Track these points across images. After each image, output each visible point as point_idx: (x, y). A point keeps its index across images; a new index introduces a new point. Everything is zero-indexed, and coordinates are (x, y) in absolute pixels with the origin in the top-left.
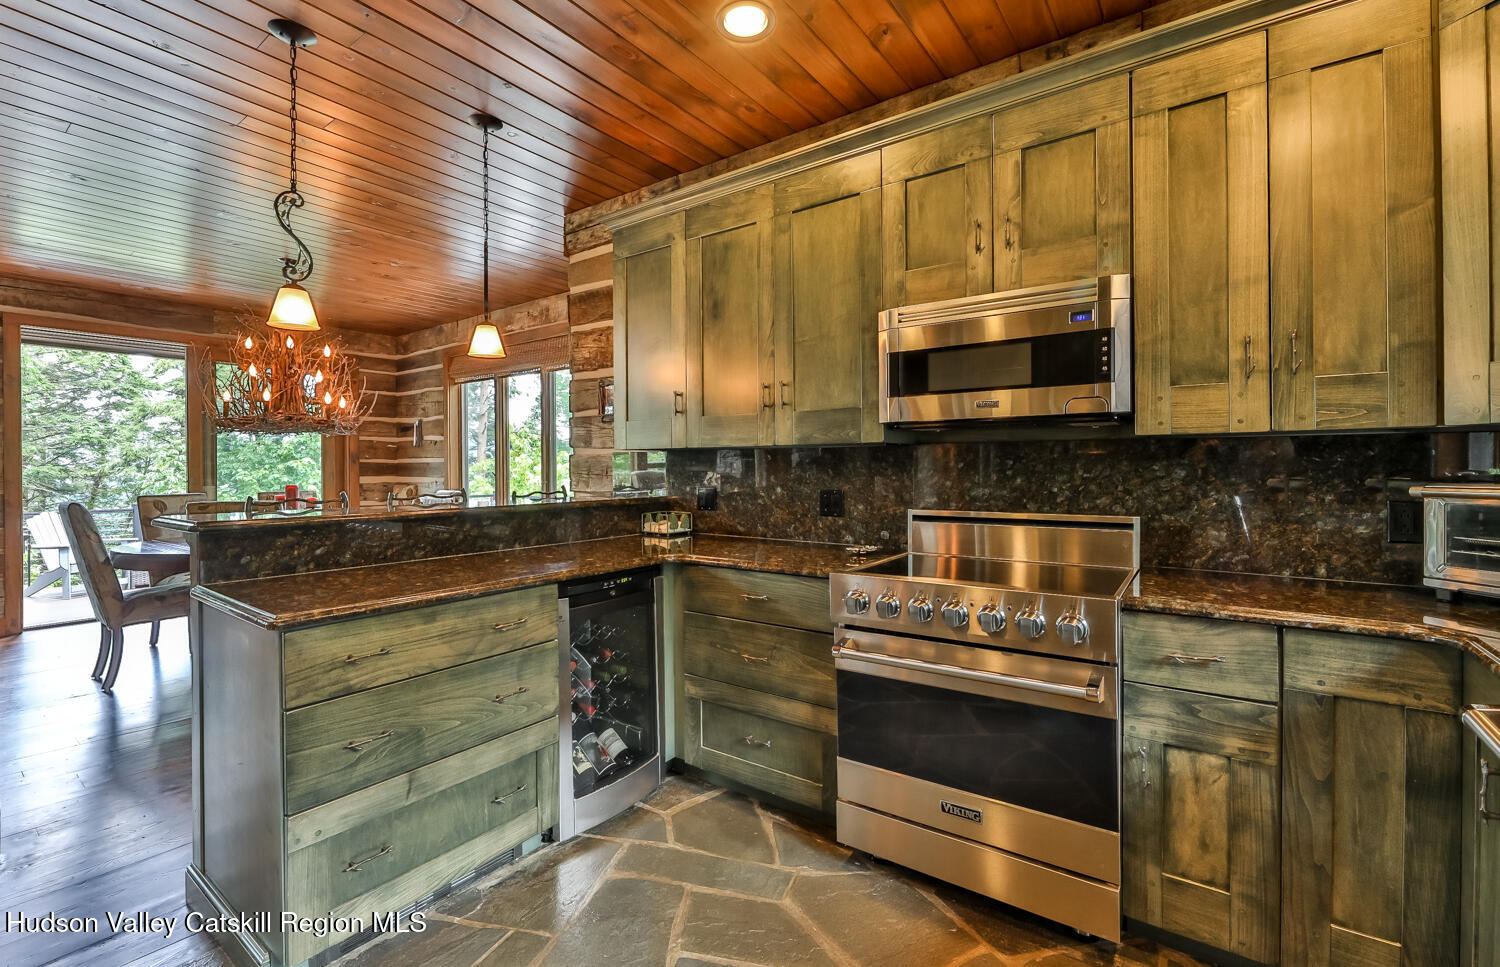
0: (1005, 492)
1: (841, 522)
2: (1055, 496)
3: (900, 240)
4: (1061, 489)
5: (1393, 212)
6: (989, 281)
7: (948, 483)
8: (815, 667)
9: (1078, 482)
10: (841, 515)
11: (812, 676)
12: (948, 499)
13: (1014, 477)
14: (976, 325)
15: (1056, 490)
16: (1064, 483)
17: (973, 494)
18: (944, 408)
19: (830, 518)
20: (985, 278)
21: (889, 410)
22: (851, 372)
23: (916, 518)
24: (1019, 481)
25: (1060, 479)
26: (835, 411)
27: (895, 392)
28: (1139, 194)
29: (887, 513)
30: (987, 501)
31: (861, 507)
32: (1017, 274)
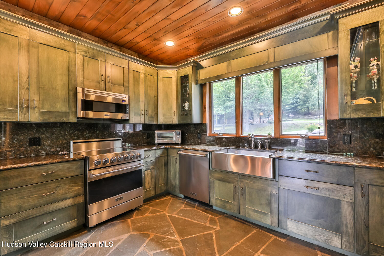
0: (94, 135)
1: (40, 147)
2: (105, 135)
3: (82, 70)
4: (106, 134)
5: (155, 97)
6: (105, 89)
7: (80, 133)
8: (74, 187)
9: (109, 132)
10: (39, 145)
11: (72, 190)
12: (80, 137)
13: (97, 131)
14: (105, 98)
15: (105, 134)
16: (107, 132)
17: (86, 136)
18: (94, 115)
19: (34, 147)
20: (104, 88)
21: (81, 114)
22: (65, 101)
23: (74, 143)
24: (98, 132)
25: (106, 131)
26: (59, 112)
27: (83, 109)
28: (130, 82)
29: (59, 143)
30: (90, 137)
31: (49, 142)
32: (110, 89)
